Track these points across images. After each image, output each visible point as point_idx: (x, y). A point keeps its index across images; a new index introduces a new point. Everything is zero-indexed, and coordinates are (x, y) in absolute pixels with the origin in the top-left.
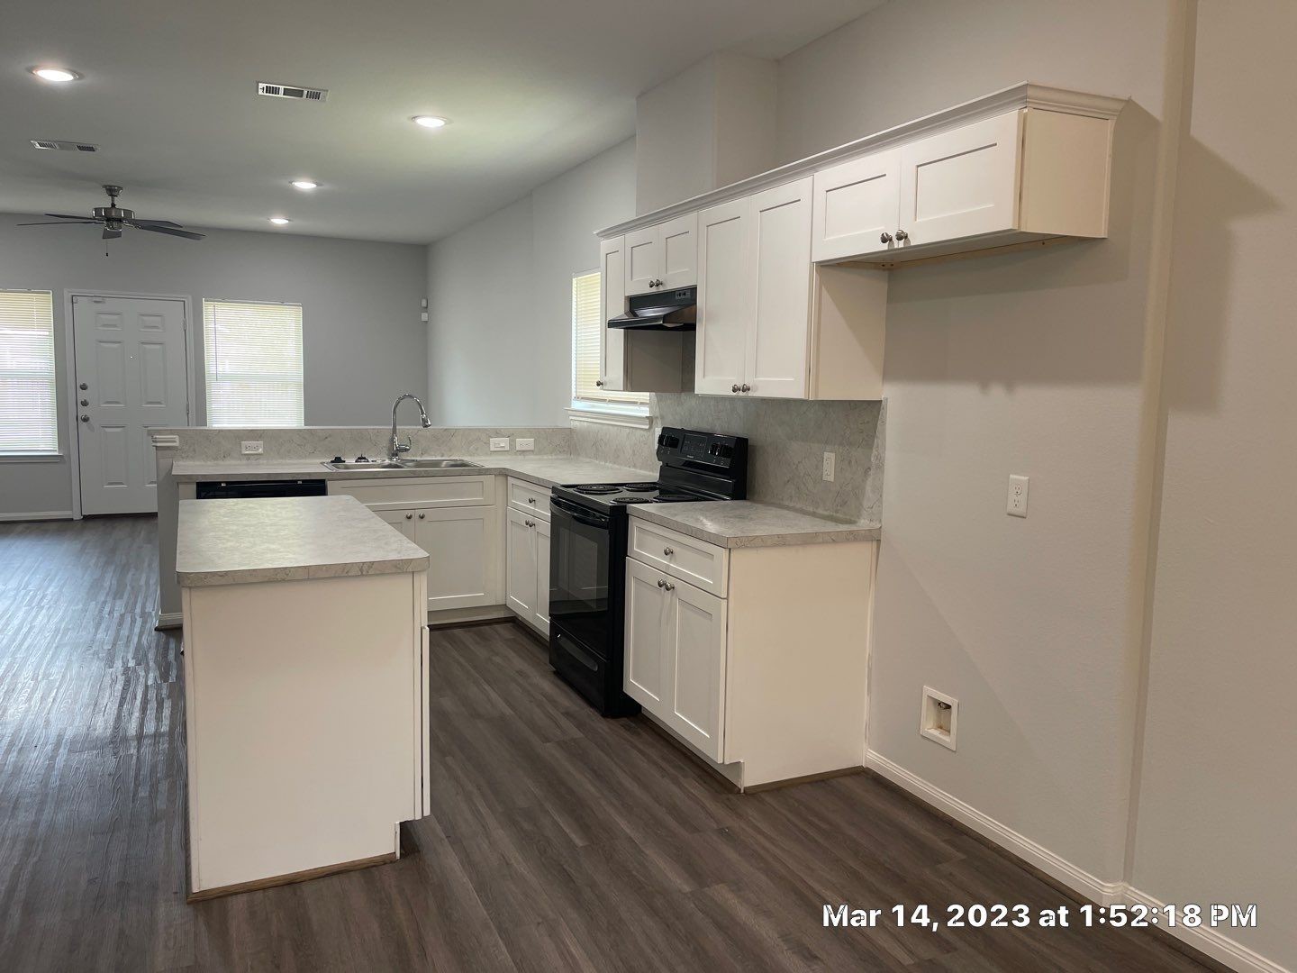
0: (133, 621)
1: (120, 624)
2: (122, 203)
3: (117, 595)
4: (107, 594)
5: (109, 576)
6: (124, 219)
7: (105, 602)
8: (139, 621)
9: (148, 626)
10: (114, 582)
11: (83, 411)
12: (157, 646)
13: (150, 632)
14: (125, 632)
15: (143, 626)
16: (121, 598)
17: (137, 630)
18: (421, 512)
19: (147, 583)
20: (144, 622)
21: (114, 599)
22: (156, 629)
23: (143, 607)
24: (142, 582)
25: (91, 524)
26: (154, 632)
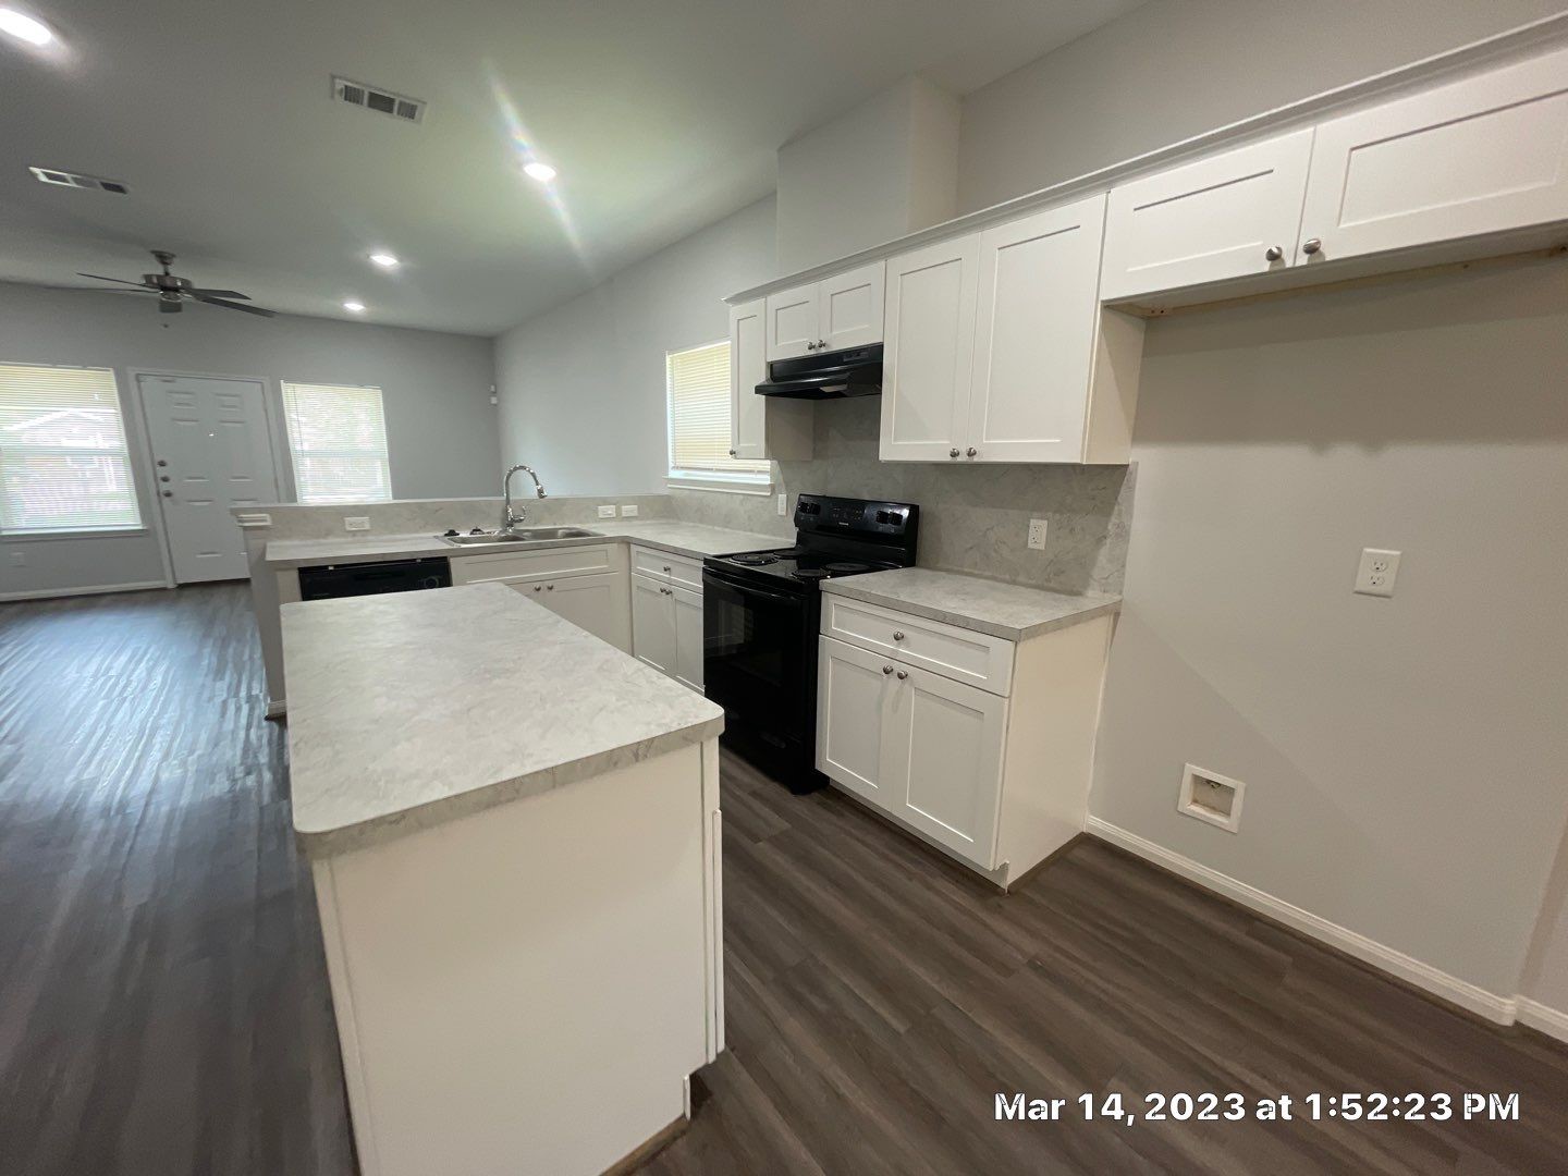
0: (238, 709)
1: (223, 714)
2: (178, 271)
3: (219, 673)
4: (206, 675)
5: (207, 651)
6: (181, 288)
7: (203, 685)
8: (245, 708)
9: (257, 712)
10: (214, 659)
11: (165, 487)
12: (270, 742)
13: (259, 722)
14: (229, 725)
15: (250, 715)
16: (222, 679)
17: (243, 721)
18: (550, 584)
19: (251, 658)
20: (252, 709)
21: (214, 680)
22: (267, 719)
23: (249, 689)
24: (246, 657)
25: (186, 592)
26: (265, 723)
